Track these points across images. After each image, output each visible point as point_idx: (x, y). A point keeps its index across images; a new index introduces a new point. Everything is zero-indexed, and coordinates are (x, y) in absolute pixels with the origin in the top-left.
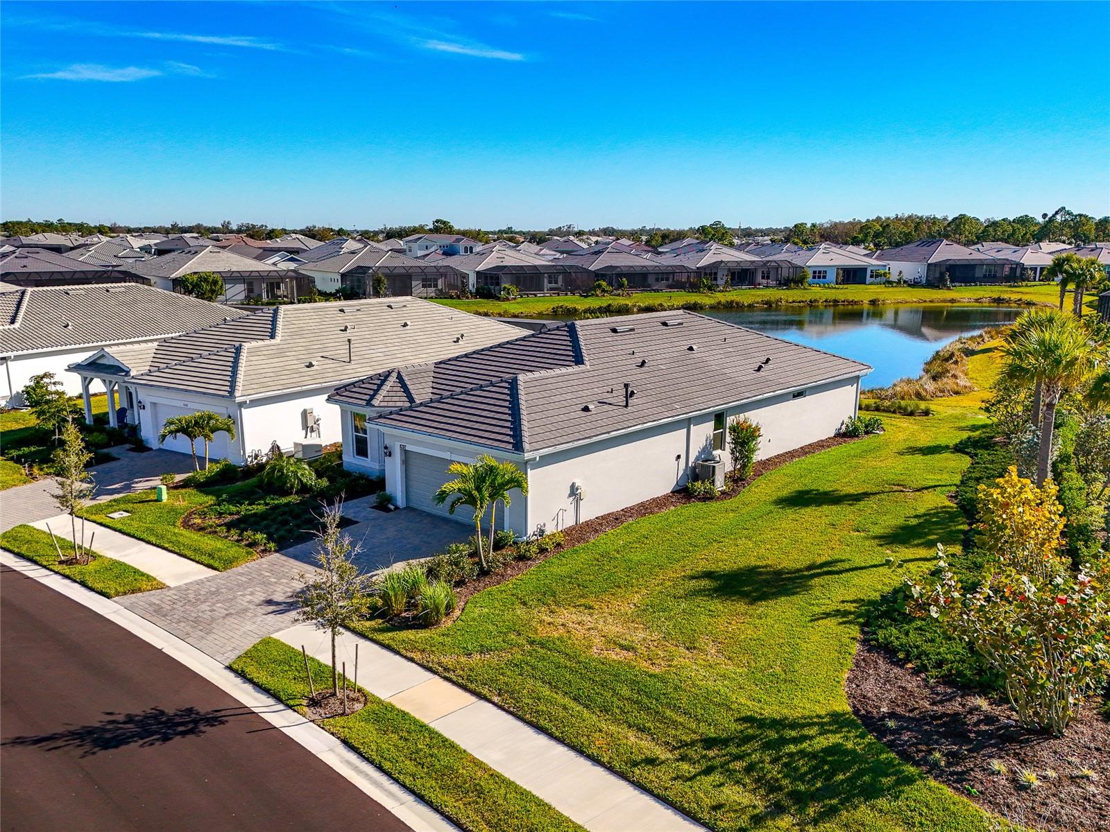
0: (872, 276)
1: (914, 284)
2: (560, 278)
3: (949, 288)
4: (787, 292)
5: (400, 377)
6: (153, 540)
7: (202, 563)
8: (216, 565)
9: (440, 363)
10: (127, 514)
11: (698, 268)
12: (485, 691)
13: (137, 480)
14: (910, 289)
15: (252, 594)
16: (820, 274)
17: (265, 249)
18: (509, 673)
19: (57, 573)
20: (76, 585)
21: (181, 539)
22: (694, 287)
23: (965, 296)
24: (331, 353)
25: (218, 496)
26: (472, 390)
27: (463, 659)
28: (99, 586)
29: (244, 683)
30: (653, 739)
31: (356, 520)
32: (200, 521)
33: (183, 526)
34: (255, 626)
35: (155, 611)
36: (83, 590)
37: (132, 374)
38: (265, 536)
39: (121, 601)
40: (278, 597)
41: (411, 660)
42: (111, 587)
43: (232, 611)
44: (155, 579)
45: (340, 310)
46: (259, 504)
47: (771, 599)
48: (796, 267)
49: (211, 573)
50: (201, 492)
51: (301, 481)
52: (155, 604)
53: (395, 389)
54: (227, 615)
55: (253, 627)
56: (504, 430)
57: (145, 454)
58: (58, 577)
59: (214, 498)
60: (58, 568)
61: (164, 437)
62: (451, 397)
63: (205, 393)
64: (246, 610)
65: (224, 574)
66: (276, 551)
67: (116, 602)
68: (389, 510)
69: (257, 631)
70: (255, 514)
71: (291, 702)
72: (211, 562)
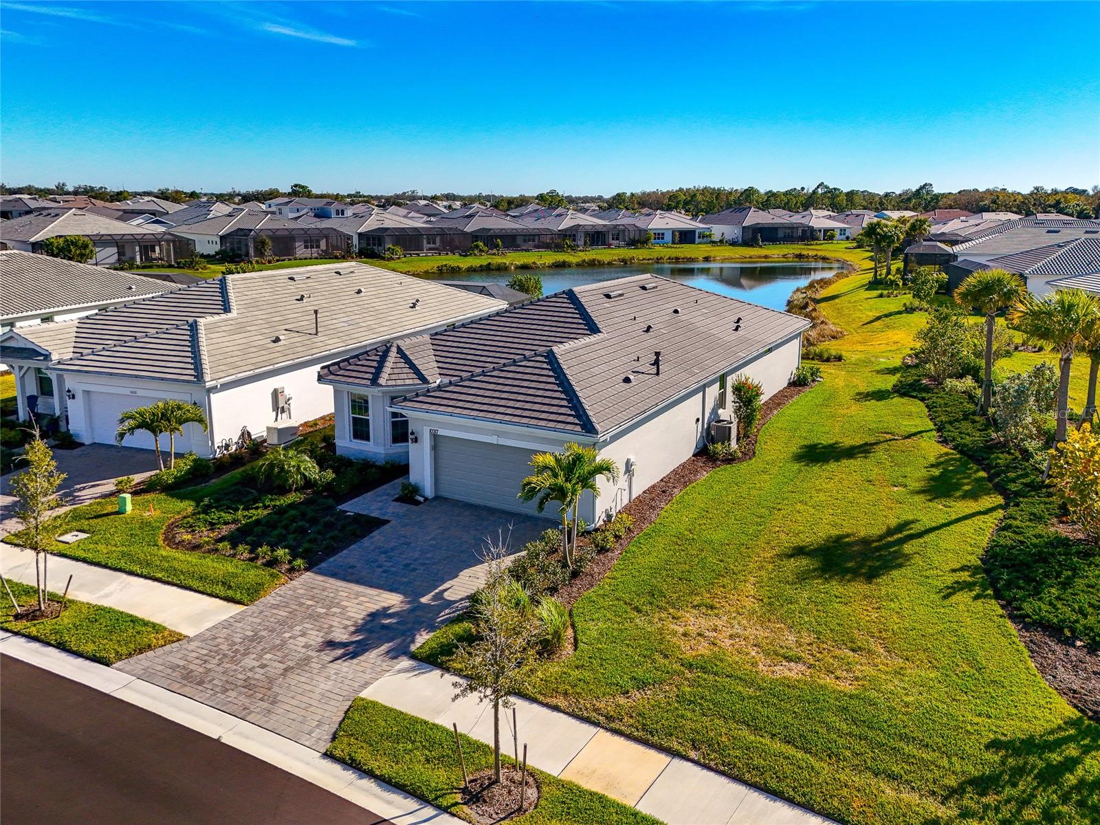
0: (699, 237)
1: (733, 243)
2: (438, 239)
3: (761, 247)
4: (636, 251)
5: (400, 350)
6: (137, 569)
7: (217, 596)
8: (238, 596)
9: (436, 334)
10: (83, 536)
11: (559, 231)
12: (675, 746)
13: (78, 486)
14: (731, 247)
15: (303, 635)
16: (660, 236)
17: (125, 211)
18: (689, 715)
19: (16, 634)
20: (51, 649)
21: (176, 564)
22: (559, 248)
23: (776, 253)
24: (293, 325)
25: (198, 501)
26: (504, 365)
27: (622, 700)
28: (90, 648)
29: (361, 778)
30: (913, 788)
31: (386, 518)
32: (189, 537)
33: (168, 545)
34: (330, 683)
35: (184, 678)
36: (63, 656)
37: (55, 357)
38: (287, 550)
39: (128, 668)
40: (341, 636)
41: (556, 708)
42: (109, 647)
43: (291, 664)
44: (165, 628)
45: (289, 278)
46: (257, 508)
47: (883, 574)
48: (640, 230)
49: (236, 609)
50: (172, 496)
51: (304, 475)
52: (179, 666)
53: (399, 365)
54: (286, 670)
55: (329, 685)
56: (563, 410)
57: (77, 451)
58: (21, 641)
59: (192, 503)
60: (19, 626)
61: (122, 435)
62: (483, 374)
63: (162, 379)
64: (308, 659)
65: (251, 608)
66: (307, 570)
67: (120, 670)
68: (418, 503)
69: (337, 691)
70: (258, 522)
71: (444, 802)
72: (230, 593)
